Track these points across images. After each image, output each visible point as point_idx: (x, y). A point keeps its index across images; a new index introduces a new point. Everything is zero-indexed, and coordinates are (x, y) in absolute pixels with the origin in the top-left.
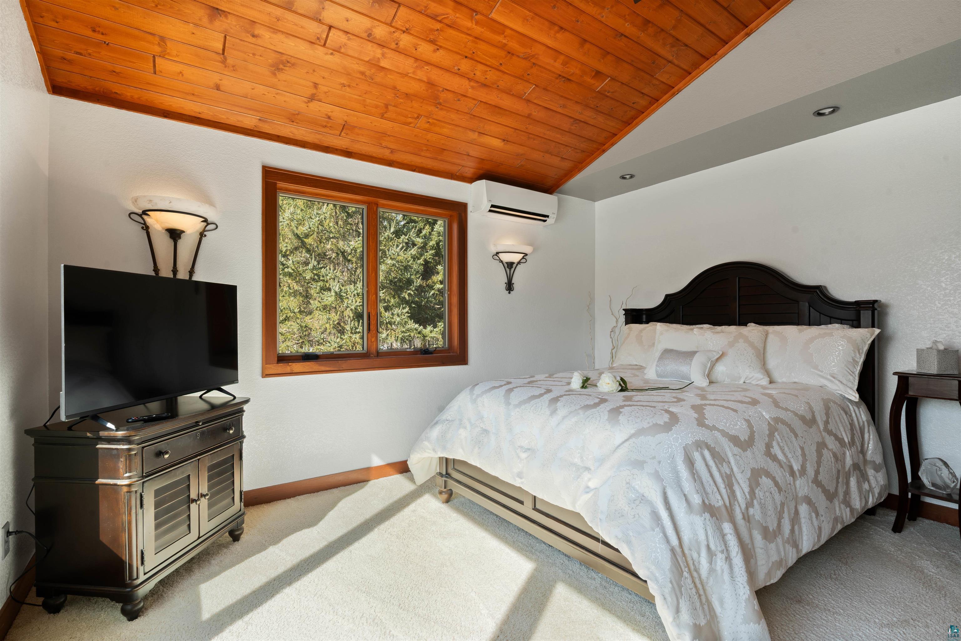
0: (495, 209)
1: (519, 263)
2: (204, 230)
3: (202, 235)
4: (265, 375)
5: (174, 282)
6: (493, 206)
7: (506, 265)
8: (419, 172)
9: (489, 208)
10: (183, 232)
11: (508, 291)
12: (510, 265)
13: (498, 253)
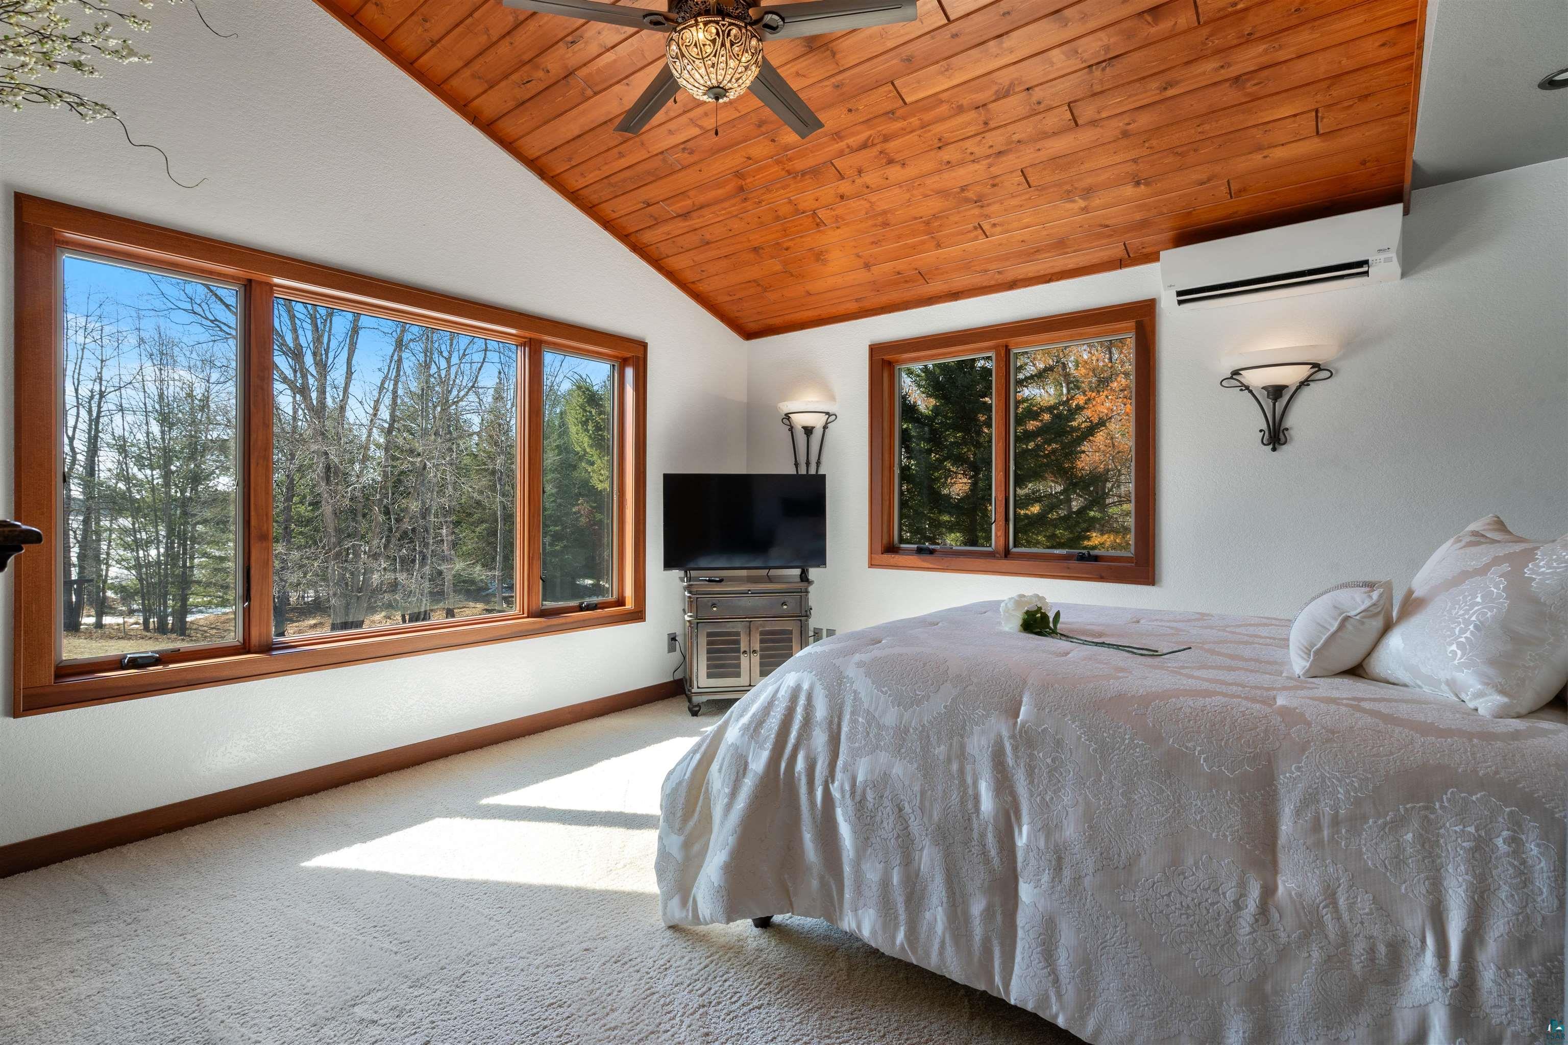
0: (1186, 296)
1: (1305, 383)
2: (827, 423)
3: (825, 427)
4: (871, 565)
5: (807, 476)
6: (1180, 294)
7: (1262, 396)
8: (1058, 280)
9: (1176, 299)
10: (813, 428)
11: (1271, 446)
12: (1276, 392)
13: (1236, 373)
